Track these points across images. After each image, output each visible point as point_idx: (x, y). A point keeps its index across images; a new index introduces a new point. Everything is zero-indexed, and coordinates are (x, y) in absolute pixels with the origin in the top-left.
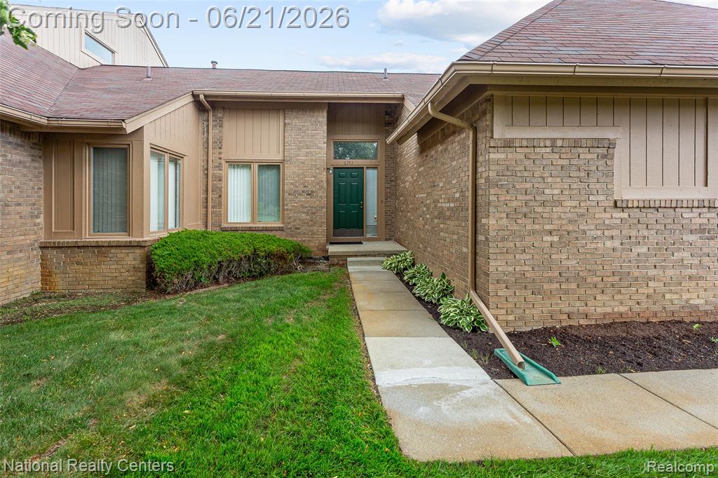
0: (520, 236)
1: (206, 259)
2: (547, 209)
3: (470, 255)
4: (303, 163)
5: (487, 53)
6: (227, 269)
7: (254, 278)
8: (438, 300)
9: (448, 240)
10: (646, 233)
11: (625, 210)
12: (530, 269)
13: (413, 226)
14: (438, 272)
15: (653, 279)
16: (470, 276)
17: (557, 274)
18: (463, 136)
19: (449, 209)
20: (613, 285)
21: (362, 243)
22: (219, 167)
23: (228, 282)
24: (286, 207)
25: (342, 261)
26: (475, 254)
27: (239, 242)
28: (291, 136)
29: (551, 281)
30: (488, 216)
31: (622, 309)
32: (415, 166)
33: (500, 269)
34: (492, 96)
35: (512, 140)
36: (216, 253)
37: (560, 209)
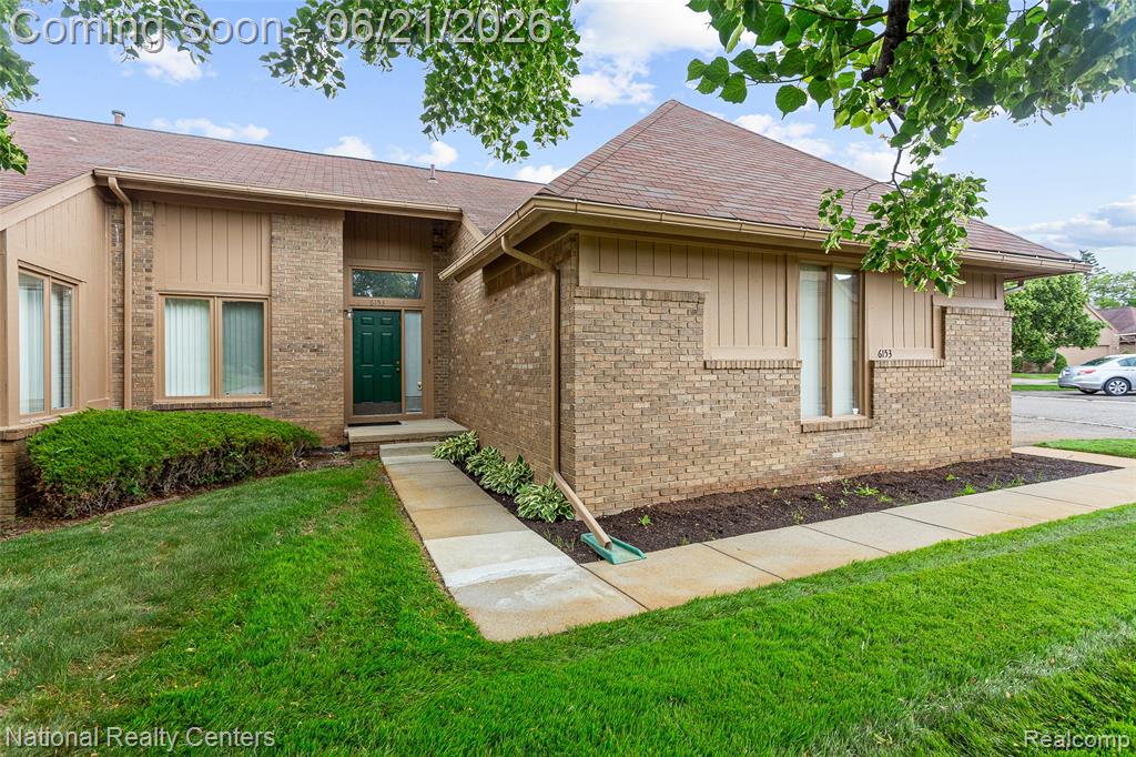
0: (609, 404)
1: (141, 457)
2: (638, 371)
3: (553, 428)
4: (304, 301)
5: (571, 186)
6: (178, 471)
7: (225, 483)
8: (515, 490)
9: (525, 412)
10: (733, 396)
11: (715, 372)
12: (620, 441)
13: (478, 397)
14: (512, 456)
15: (739, 445)
16: (553, 457)
17: (648, 446)
18: (544, 279)
19: (526, 371)
20: (703, 455)
21: (399, 424)
22: (147, 302)
23: (178, 493)
24: (274, 371)
25: (372, 450)
26: (559, 427)
27: (197, 426)
28: (283, 257)
29: (641, 454)
30: (573, 380)
31: (712, 480)
32: (480, 311)
33: (587, 443)
34: (577, 234)
35: (600, 290)
36: (158, 445)
37: (651, 371)
